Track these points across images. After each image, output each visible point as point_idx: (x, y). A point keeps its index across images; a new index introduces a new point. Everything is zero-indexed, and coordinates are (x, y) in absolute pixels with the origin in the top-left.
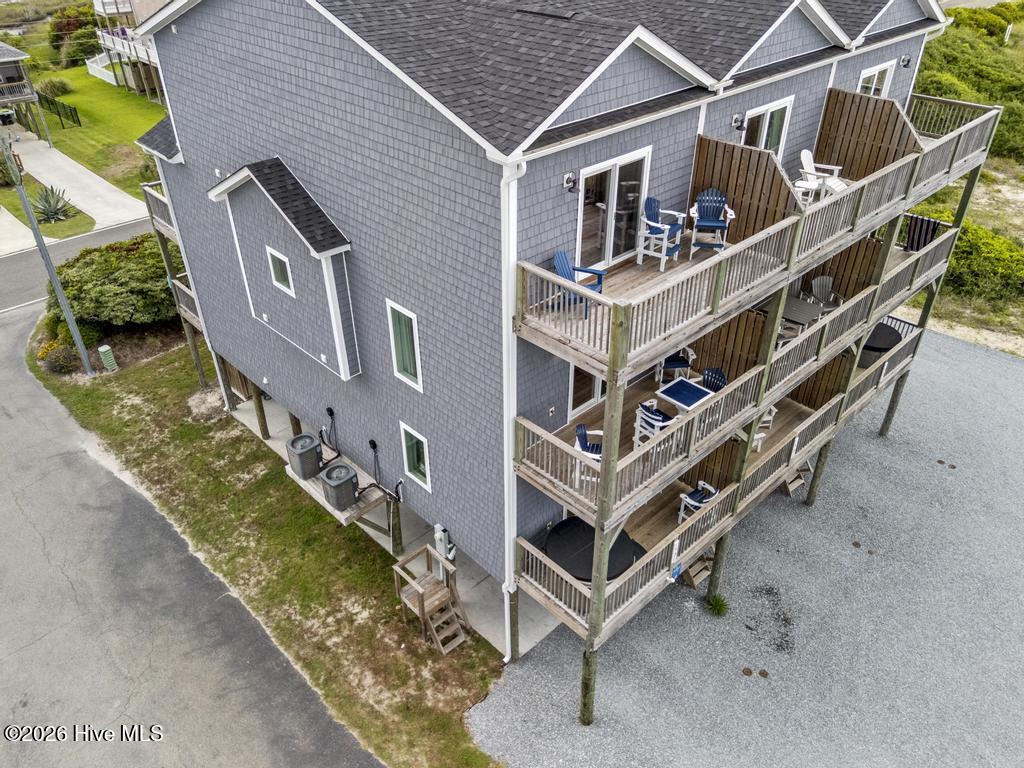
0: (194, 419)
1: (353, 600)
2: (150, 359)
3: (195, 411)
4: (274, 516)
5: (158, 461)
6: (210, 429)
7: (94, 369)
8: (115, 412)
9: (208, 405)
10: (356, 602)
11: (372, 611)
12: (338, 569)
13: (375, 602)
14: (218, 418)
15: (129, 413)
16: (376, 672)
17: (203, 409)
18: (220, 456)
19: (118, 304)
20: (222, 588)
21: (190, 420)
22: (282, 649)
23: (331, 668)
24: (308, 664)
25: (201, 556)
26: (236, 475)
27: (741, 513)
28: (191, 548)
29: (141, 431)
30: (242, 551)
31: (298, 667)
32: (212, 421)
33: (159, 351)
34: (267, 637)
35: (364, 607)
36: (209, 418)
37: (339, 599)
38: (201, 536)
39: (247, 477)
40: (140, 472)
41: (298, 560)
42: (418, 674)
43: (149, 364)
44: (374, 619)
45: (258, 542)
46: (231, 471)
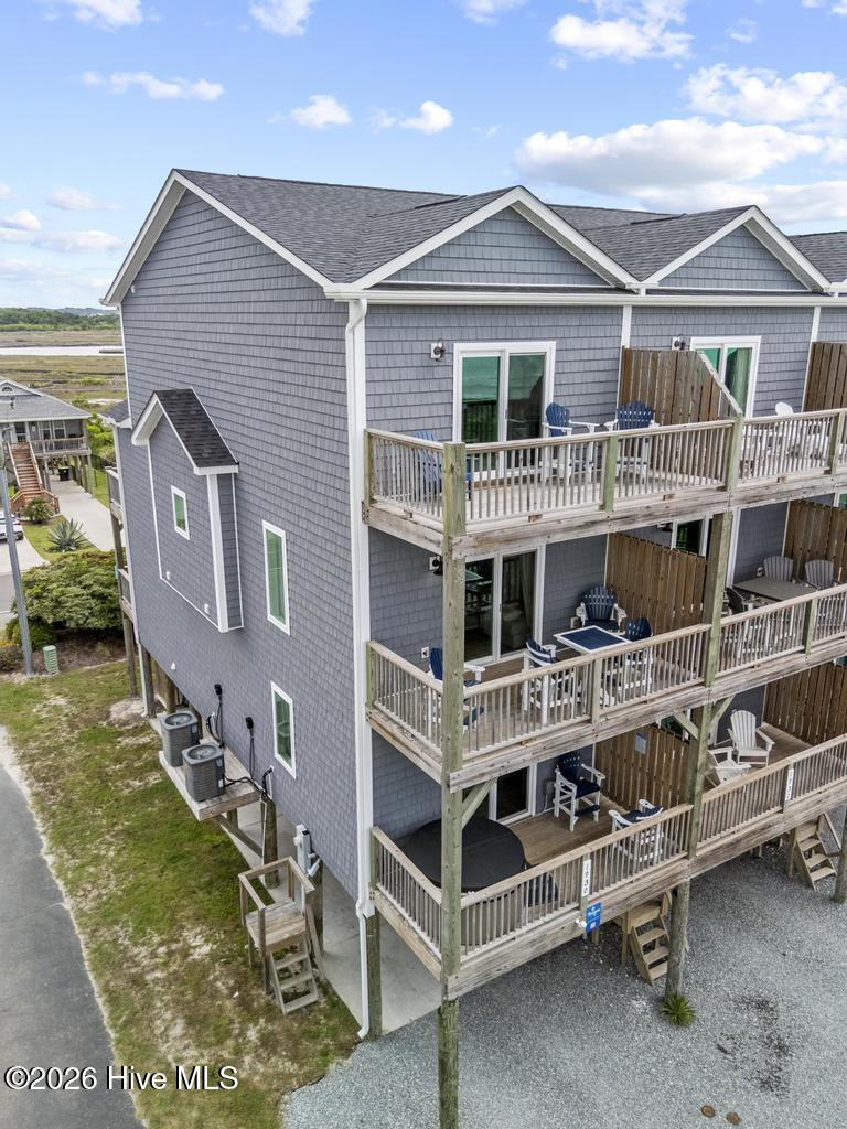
0: (109, 724)
1: (198, 930)
2: (93, 667)
3: (114, 716)
4: (147, 827)
5: (53, 760)
6: (121, 734)
7: (34, 670)
8: (35, 710)
9: (129, 712)
10: (199, 934)
11: (215, 946)
12: (194, 892)
13: (223, 936)
14: (135, 724)
15: (49, 712)
16: (190, 1022)
17: (123, 716)
18: (118, 760)
19: (76, 605)
20: (58, 896)
21: (105, 724)
22: (91, 976)
23: (139, 1007)
24: (113, 999)
25: (50, 859)
26: (125, 782)
27: (703, 860)
28: (44, 850)
29: (51, 729)
30: (97, 860)
31: (100, 1001)
32: (128, 727)
33: (105, 661)
34: (81, 959)
35: (207, 941)
36: (126, 723)
37: (183, 927)
38: (60, 838)
39: (137, 783)
40: (30, 768)
41: (154, 878)
42: (242, 1033)
43: (90, 671)
44: (213, 956)
45: (119, 853)
46: (123, 777)
